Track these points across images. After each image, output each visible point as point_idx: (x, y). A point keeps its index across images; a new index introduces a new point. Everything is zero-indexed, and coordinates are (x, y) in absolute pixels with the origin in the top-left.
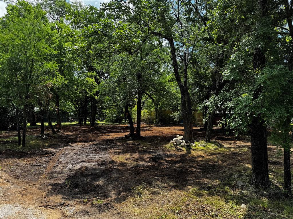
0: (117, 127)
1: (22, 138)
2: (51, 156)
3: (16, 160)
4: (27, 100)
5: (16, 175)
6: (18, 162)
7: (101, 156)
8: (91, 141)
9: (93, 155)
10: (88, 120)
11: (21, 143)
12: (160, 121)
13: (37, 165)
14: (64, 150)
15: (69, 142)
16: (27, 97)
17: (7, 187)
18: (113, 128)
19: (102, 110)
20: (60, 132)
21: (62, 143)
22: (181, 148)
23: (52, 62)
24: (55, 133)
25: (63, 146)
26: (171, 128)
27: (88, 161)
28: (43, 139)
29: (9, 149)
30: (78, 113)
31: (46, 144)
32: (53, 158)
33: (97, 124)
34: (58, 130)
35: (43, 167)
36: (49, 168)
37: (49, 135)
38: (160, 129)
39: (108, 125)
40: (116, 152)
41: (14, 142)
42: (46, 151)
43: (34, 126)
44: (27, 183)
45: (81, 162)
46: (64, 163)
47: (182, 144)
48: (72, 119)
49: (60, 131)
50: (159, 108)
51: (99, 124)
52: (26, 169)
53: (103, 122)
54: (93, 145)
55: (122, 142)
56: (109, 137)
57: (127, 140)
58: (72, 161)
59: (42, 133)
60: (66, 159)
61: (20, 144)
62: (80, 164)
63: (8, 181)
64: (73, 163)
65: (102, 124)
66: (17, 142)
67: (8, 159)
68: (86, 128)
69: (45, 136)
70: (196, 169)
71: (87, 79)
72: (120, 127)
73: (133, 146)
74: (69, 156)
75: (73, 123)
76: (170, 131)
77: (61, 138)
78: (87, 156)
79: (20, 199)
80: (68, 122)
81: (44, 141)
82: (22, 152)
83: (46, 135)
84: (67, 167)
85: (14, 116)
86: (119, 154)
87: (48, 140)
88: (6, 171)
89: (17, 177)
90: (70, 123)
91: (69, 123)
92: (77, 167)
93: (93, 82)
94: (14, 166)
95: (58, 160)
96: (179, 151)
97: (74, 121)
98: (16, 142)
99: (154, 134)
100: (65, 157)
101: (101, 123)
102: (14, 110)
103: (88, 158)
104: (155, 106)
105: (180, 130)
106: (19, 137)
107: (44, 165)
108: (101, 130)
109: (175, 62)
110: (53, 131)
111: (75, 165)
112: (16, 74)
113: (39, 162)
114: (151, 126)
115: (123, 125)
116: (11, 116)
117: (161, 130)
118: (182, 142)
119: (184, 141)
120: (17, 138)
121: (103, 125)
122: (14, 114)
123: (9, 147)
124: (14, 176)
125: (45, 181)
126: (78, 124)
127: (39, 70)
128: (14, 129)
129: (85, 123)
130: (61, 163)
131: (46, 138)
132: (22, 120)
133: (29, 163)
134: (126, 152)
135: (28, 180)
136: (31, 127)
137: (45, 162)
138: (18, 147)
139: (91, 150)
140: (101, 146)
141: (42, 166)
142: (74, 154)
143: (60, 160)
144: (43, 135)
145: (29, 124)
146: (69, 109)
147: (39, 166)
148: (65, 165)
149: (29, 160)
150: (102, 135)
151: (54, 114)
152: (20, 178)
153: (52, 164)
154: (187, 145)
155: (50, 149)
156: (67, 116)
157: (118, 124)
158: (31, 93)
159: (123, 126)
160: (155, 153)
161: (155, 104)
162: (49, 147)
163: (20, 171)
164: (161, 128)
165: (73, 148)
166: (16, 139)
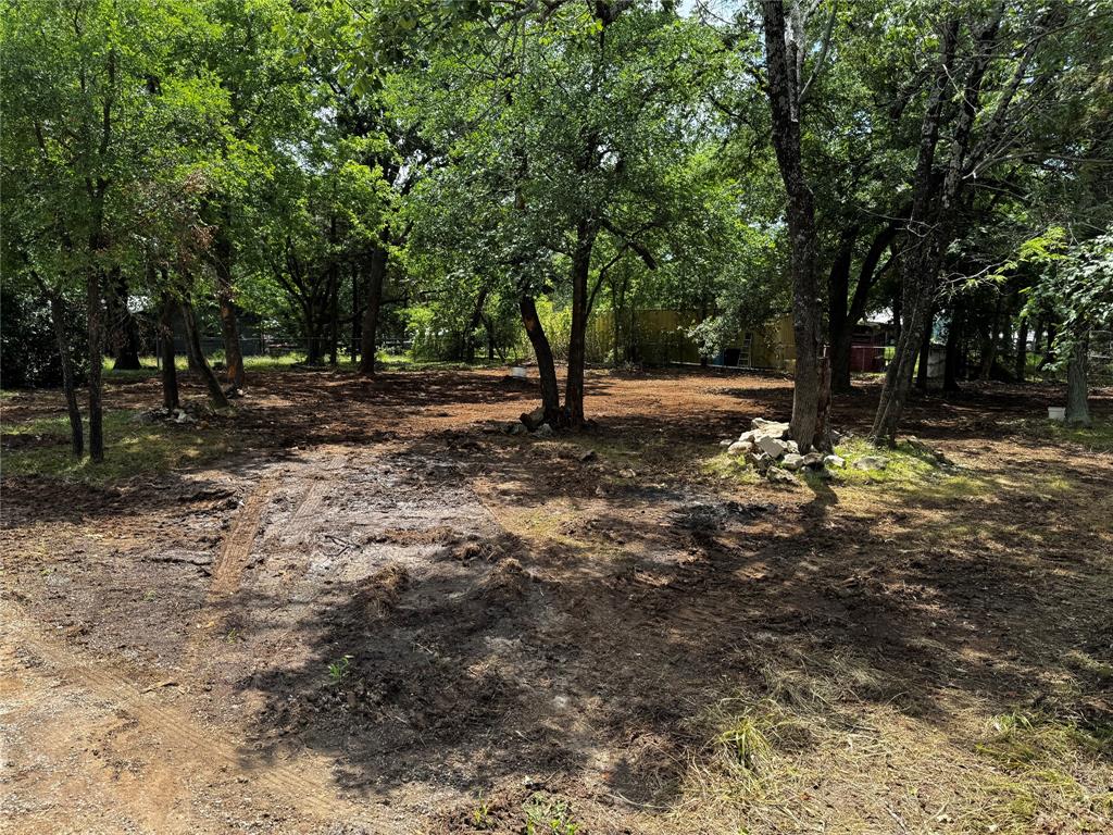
0: (462, 378)
1: (85, 420)
2: (222, 510)
3: (65, 530)
4: (100, 254)
5: (72, 623)
6: (77, 542)
7: (446, 513)
8: (379, 437)
9: (410, 503)
10: (341, 347)
11: (87, 446)
12: (631, 354)
13: (167, 561)
14: (277, 479)
15: (288, 443)
16: (98, 242)
17: (32, 702)
18: (448, 382)
19: (395, 309)
20: (242, 396)
21: (261, 446)
22: (790, 476)
23: (199, 78)
24: (225, 404)
25: (268, 461)
26: (682, 383)
27: (400, 539)
28: (179, 428)
29: (35, 476)
30: (299, 319)
31: (192, 452)
32: (233, 518)
33: (383, 366)
34: (231, 390)
35: (195, 567)
36: (226, 578)
37: (196, 410)
38: (639, 387)
39: (424, 369)
40: (505, 493)
41: (51, 439)
42: (195, 483)
43: (129, 372)
44: (133, 675)
45: (370, 540)
46: (291, 549)
47: (790, 459)
48: (276, 342)
49: (241, 392)
50: (629, 303)
51: (386, 364)
52: (116, 584)
53: (403, 359)
54: (394, 457)
55: (513, 445)
56: (445, 419)
57: (530, 437)
58: (328, 539)
59: (172, 402)
60: (296, 526)
61: (79, 452)
62: (366, 552)
63: (34, 663)
64: (332, 548)
65: (402, 366)
66: (67, 443)
67: (31, 523)
68: (339, 383)
69: (182, 416)
70: (919, 588)
71: (349, 169)
72: (476, 377)
73: (565, 462)
74: (304, 509)
75: (287, 360)
76: (688, 395)
77: (249, 421)
78: (385, 509)
79: (109, 804)
80: (263, 356)
81: (182, 435)
82: (93, 491)
83: (186, 412)
84: (307, 567)
85: (47, 328)
86: (522, 499)
87: (198, 434)
88: (21, 598)
89: (79, 635)
90: (275, 361)
91: (267, 360)
92: (358, 568)
93: (379, 182)
94: (61, 567)
95: (262, 532)
96: (781, 490)
97: (287, 353)
98: (62, 442)
99: (628, 411)
100: (286, 514)
101: (395, 359)
102: (45, 305)
103: (392, 520)
104: (614, 293)
105: (724, 392)
106: (75, 417)
107: (201, 556)
108: (404, 390)
109: (779, 77)
110: (214, 391)
111: (345, 558)
112: (38, 132)
113: (177, 544)
114: (599, 377)
115: (484, 369)
116: (35, 329)
117: (645, 391)
118: (787, 451)
119: (794, 444)
120: (65, 420)
121: (403, 369)
122: (48, 322)
123: (29, 463)
124: (65, 625)
125: (222, 659)
126: (306, 363)
127: (142, 116)
128: (50, 380)
129: (333, 359)
130: (275, 546)
131: (186, 423)
132: (80, 347)
133: (128, 546)
134: (552, 495)
135: (135, 654)
136: (119, 375)
137: (203, 540)
138: (74, 463)
139: (393, 478)
140: (431, 464)
141: (192, 562)
142: (326, 498)
143: (271, 531)
144: (176, 410)
145: (109, 363)
146: (263, 302)
147: (176, 561)
148: (300, 560)
149: (125, 528)
150: (418, 413)
151: (205, 323)
152: (93, 640)
153: (234, 553)
154: (812, 460)
155: (212, 475)
156: (256, 331)
157: (462, 365)
158: (112, 221)
159: (487, 373)
160: (678, 498)
161: (613, 285)
162: (207, 463)
163: (87, 597)
164: (640, 382)
165: (313, 469)
166: (60, 425)
